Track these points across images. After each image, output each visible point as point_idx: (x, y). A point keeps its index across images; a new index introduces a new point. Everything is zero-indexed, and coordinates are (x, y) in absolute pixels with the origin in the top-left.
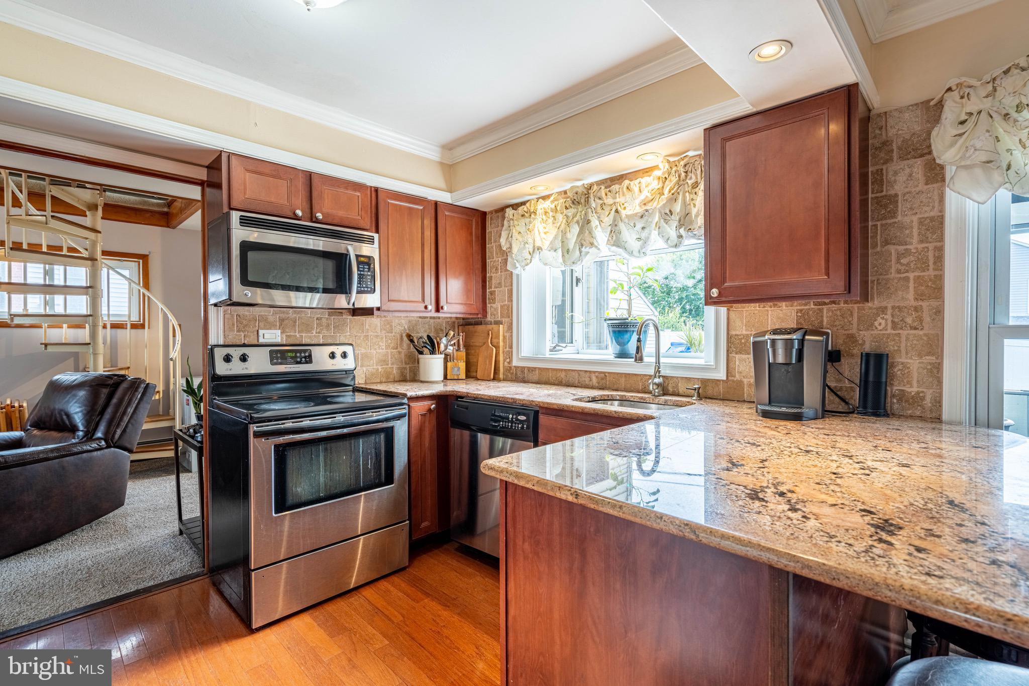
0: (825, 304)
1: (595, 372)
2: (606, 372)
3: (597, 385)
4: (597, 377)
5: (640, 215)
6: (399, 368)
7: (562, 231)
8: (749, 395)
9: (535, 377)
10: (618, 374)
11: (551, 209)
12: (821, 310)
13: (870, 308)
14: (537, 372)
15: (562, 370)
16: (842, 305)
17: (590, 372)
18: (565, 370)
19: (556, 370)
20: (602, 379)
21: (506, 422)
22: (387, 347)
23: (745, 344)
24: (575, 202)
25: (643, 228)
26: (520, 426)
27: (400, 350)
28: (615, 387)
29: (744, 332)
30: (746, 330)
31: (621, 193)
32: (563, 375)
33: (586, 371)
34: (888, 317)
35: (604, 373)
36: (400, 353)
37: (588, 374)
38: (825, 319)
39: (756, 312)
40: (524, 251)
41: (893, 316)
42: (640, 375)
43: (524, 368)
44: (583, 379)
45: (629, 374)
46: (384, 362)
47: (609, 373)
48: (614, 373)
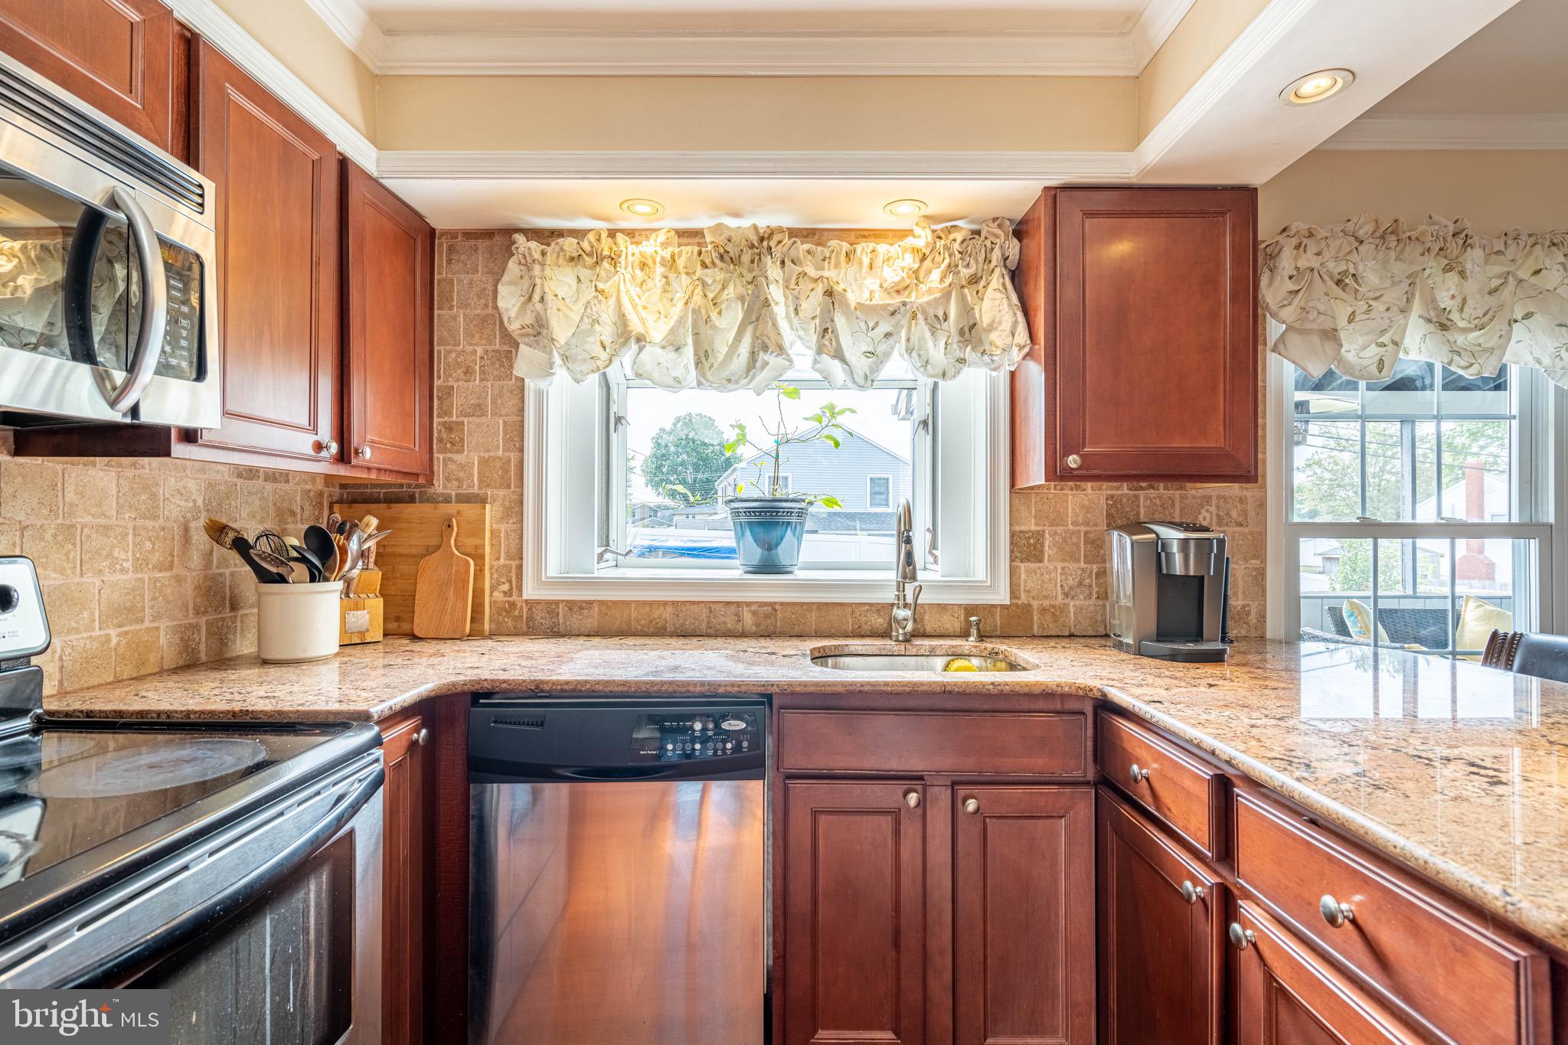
0: (1142, 488)
1: (749, 604)
2: (776, 603)
3: (754, 629)
4: (754, 613)
5: (891, 309)
6: (176, 629)
7: (694, 311)
8: (1041, 626)
9: (592, 620)
10: (802, 604)
11: (663, 258)
12: (1137, 497)
13: (1194, 497)
14: (596, 609)
15: (665, 603)
16: (1162, 491)
17: (738, 604)
18: (673, 603)
19: (651, 604)
20: (767, 616)
21: (684, 742)
22: (139, 565)
23: (1035, 545)
24: (726, 257)
25: (888, 335)
27: (183, 573)
28: (797, 630)
29: (1033, 528)
30: (1037, 524)
31: (833, 261)
32: (667, 614)
33: (728, 603)
34: (1213, 509)
35: (772, 605)
36: (179, 580)
37: (733, 608)
38: (1142, 510)
39: (1050, 496)
40: (591, 339)
41: (1218, 508)
42: (851, 605)
43: (557, 603)
44: (722, 619)
45: (827, 604)
46: (127, 612)
47: (782, 604)
48: (795, 604)
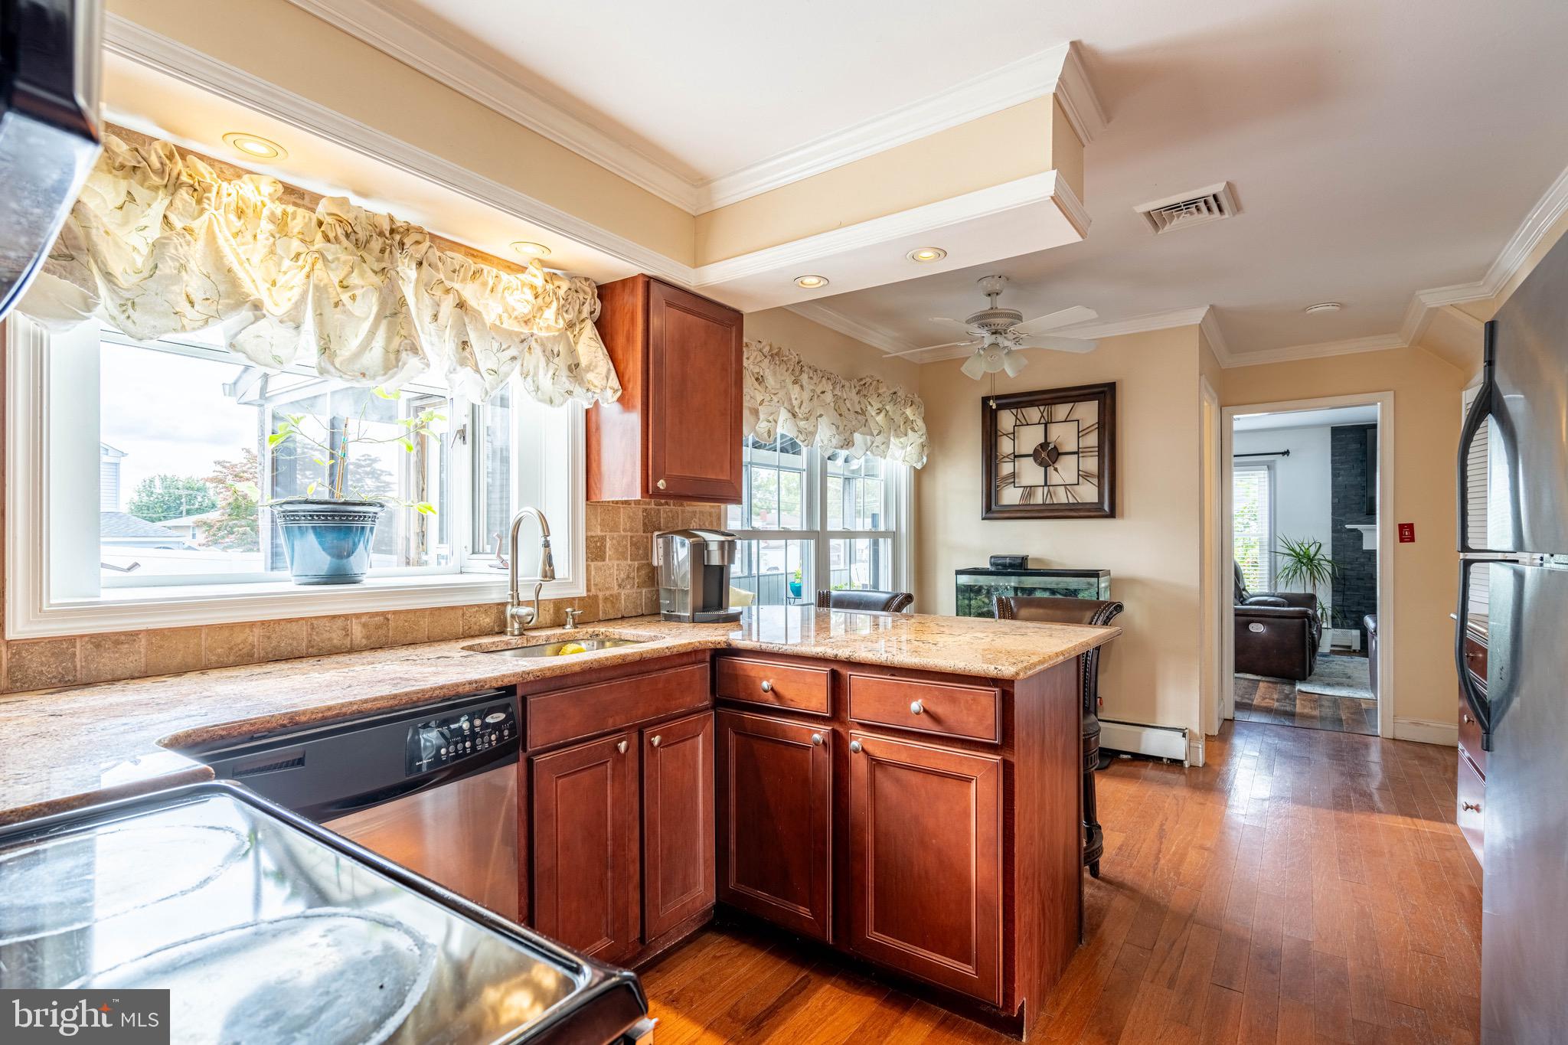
0: (661, 504)
1: (358, 616)
2: (388, 612)
3: (364, 642)
4: (364, 625)
5: (523, 337)
8: (605, 612)
10: (415, 611)
11: (273, 214)
12: (659, 510)
13: (688, 512)
14: (143, 642)
15: (252, 625)
16: (672, 507)
17: (346, 617)
18: (263, 623)
19: (231, 627)
20: (378, 627)
21: (456, 743)
23: (600, 547)
24: (353, 237)
25: (514, 358)
26: (493, 737)
28: (409, 639)
29: (599, 533)
30: (602, 531)
32: (255, 637)
33: (334, 617)
34: (697, 520)
35: (384, 614)
37: (340, 623)
38: (662, 520)
39: (610, 508)
40: (175, 288)
41: (700, 519)
42: (462, 607)
43: (71, 639)
44: (326, 635)
45: (439, 609)
47: (395, 613)
48: (408, 611)
